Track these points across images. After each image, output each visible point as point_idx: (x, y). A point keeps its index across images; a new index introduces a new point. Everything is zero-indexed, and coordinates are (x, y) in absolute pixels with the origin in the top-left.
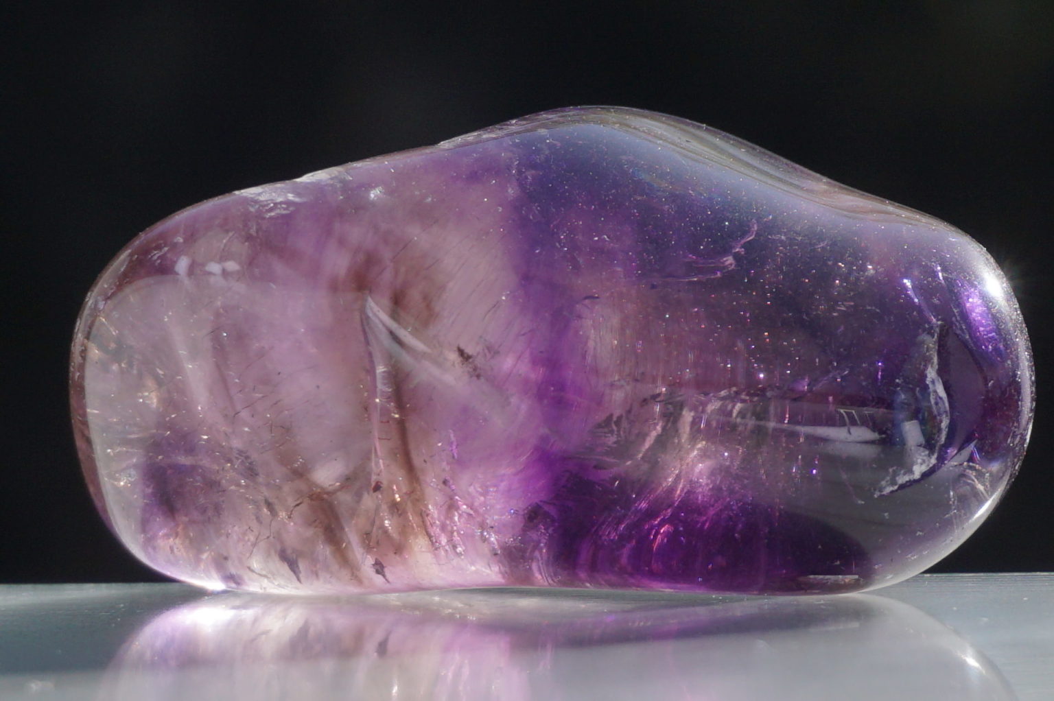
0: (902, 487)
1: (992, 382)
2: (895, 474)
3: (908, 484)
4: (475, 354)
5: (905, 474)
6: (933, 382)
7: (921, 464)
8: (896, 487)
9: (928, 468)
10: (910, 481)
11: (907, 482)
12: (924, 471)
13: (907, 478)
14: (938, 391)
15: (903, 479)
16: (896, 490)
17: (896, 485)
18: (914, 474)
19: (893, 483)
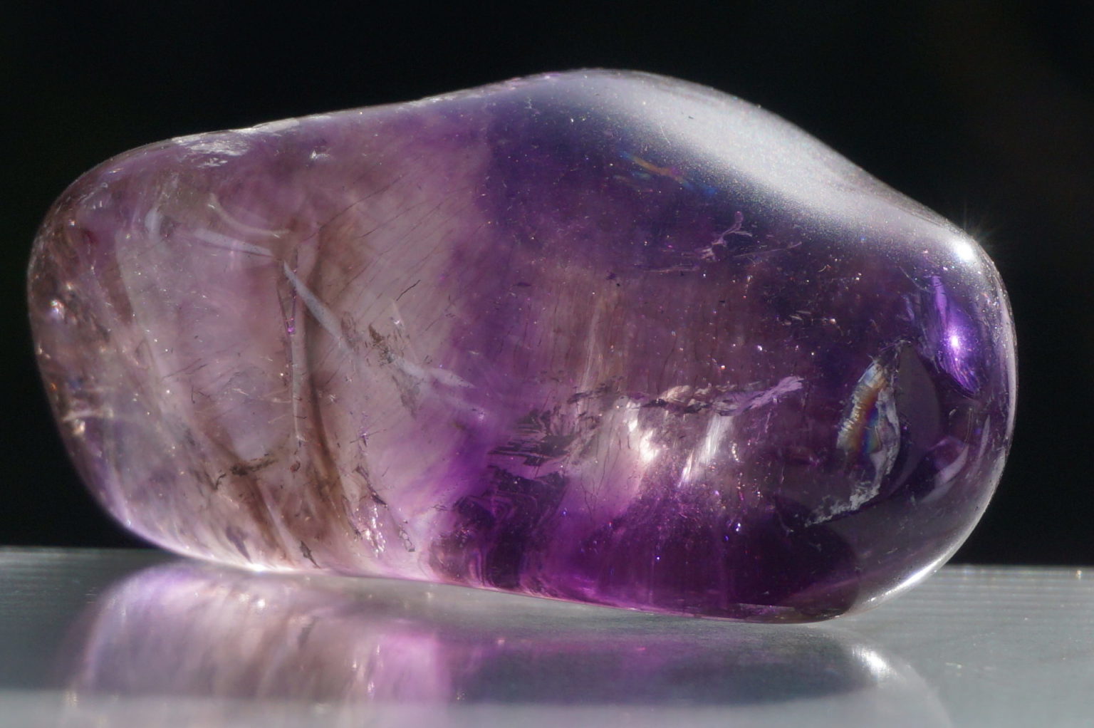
0: (837, 517)
1: (954, 410)
2: (831, 503)
3: (844, 515)
4: (386, 335)
5: (840, 504)
6: (884, 406)
7: (860, 495)
8: (830, 517)
9: (868, 500)
10: (846, 512)
11: (842, 512)
12: (862, 502)
13: (842, 508)
14: (889, 416)
15: (837, 509)
16: (830, 521)
17: (830, 515)
18: (851, 505)
19: (828, 513)
